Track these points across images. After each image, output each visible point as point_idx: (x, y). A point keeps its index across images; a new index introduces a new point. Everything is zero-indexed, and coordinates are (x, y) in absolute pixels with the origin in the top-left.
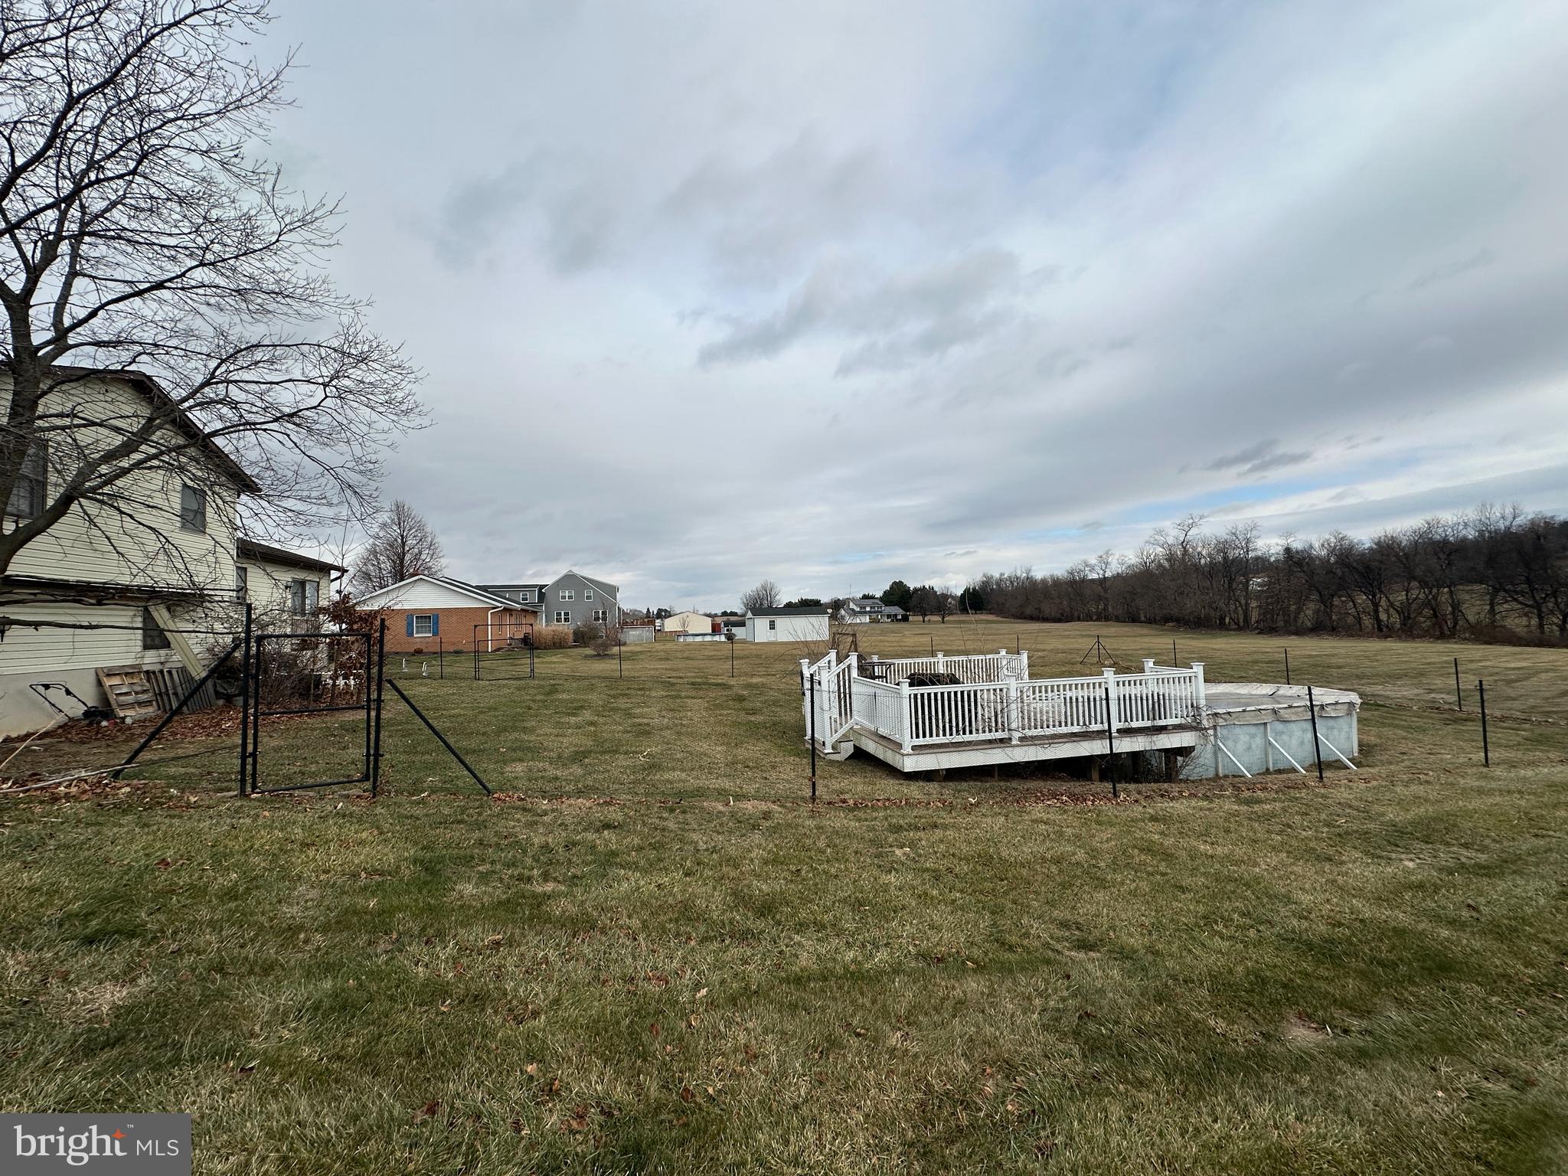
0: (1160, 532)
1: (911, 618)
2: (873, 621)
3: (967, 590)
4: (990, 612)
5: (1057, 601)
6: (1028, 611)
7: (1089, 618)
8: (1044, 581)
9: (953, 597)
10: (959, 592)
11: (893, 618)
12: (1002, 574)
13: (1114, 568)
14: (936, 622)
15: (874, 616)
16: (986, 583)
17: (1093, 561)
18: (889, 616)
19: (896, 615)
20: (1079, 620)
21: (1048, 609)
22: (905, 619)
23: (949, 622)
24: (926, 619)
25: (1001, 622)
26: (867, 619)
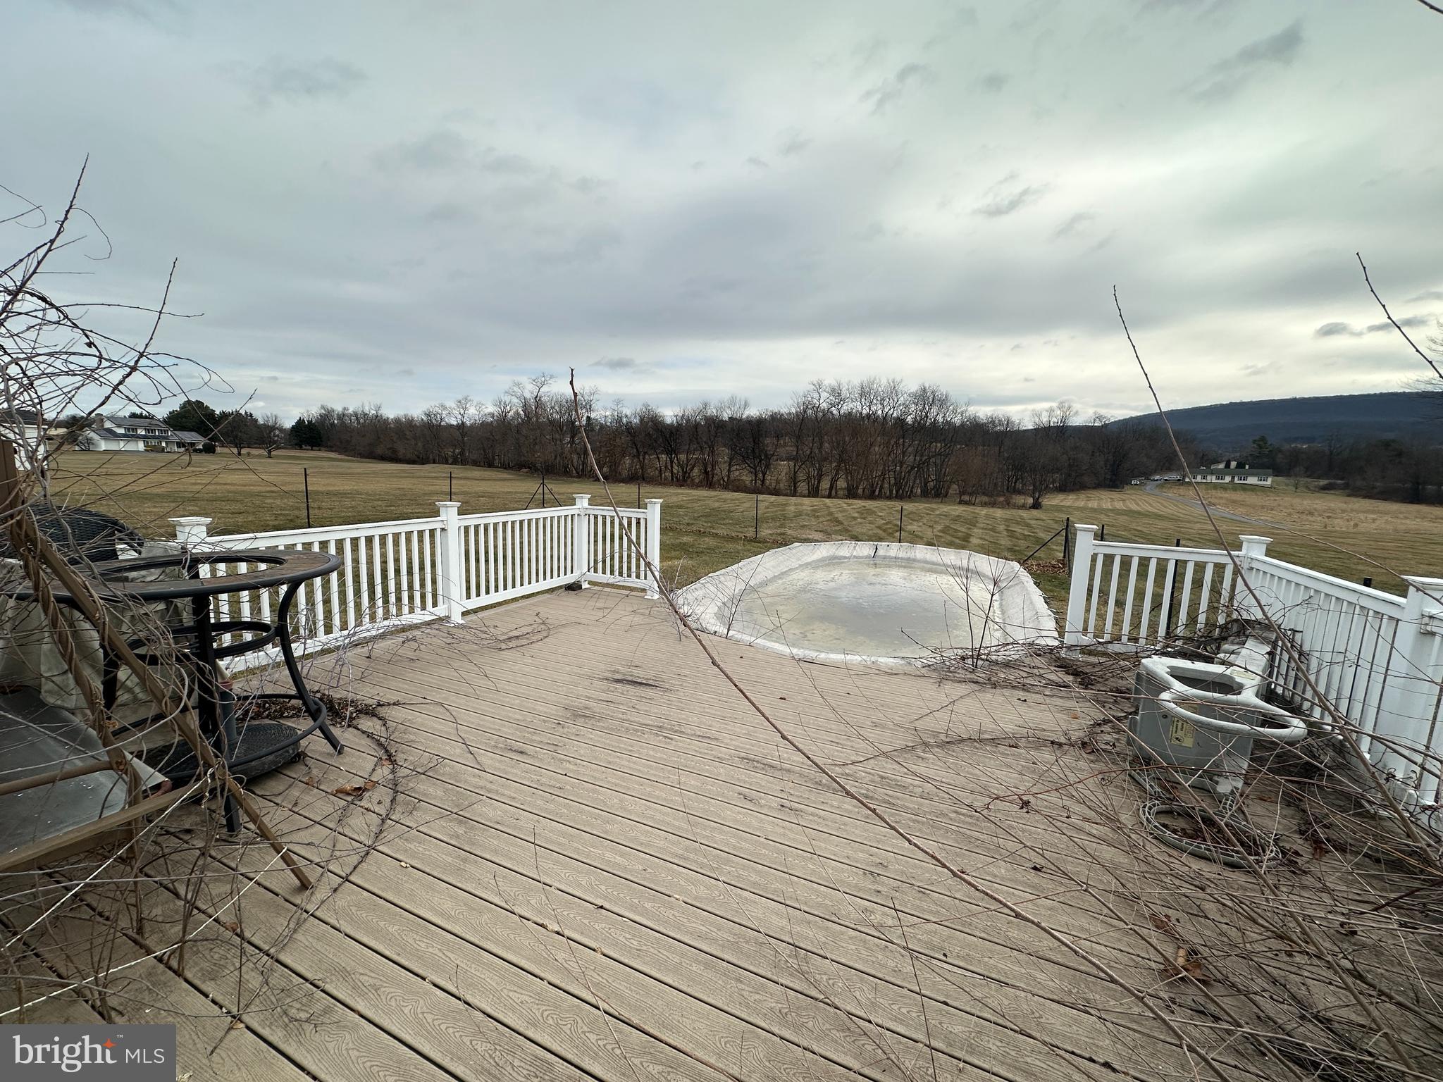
0: (518, 385)
1: (218, 449)
2: (150, 449)
3: (300, 422)
4: (331, 449)
5: (413, 442)
6: (379, 451)
7: (445, 461)
8: (397, 421)
9: (282, 430)
10: (288, 424)
11: (190, 447)
12: (345, 409)
13: (473, 414)
14: (260, 456)
15: (153, 442)
16: (326, 416)
17: (451, 404)
18: (180, 445)
19: (193, 444)
20: (434, 462)
21: (402, 450)
22: (209, 449)
23: (277, 457)
24: (244, 451)
25: (348, 461)
26: (141, 446)
